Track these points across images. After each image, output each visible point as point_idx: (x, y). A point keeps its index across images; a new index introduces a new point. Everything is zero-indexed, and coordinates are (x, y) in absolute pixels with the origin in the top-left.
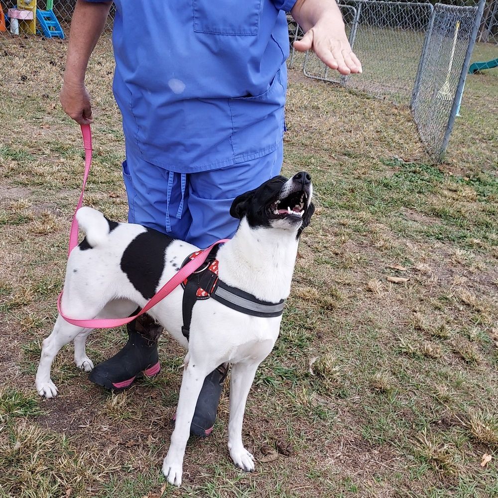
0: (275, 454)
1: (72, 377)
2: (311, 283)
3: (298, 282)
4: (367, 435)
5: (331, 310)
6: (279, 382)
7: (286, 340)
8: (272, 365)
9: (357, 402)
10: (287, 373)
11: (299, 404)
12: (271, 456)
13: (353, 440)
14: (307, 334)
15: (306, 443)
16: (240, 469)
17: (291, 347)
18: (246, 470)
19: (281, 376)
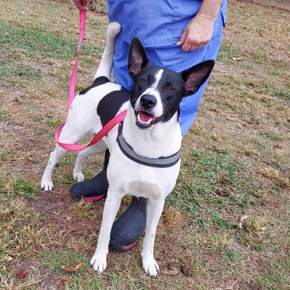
0: (175, 271)
1: (67, 183)
2: (277, 167)
3: (267, 164)
4: (263, 282)
5: (284, 188)
6: (210, 226)
7: (232, 199)
8: (211, 213)
9: (268, 257)
10: (219, 221)
11: (217, 243)
12: (172, 271)
13: (249, 282)
14: (252, 199)
15: (207, 271)
16: (145, 272)
17: (233, 205)
18: (148, 275)
19: (214, 222)
